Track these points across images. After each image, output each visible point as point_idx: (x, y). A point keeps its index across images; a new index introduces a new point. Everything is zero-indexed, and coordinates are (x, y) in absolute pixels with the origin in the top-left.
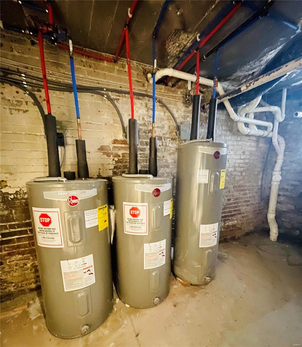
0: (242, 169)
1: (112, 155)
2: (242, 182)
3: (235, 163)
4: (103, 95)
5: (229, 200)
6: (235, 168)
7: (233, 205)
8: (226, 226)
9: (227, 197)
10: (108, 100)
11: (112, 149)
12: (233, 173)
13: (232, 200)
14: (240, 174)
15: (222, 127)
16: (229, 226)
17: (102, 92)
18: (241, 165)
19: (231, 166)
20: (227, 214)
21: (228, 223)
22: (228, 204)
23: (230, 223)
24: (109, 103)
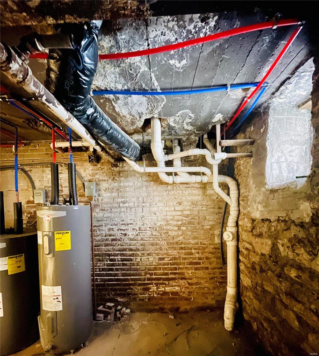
0: (180, 223)
1: (26, 213)
2: (181, 238)
3: (167, 216)
5: (161, 259)
6: (167, 221)
7: (170, 266)
8: (161, 291)
9: (158, 256)
10: (22, 172)
11: (25, 208)
12: (165, 227)
13: (166, 259)
14: (176, 228)
15: (142, 177)
16: (165, 293)
18: (176, 218)
19: (160, 219)
20: (161, 277)
21: (163, 288)
22: (160, 264)
23: (166, 288)
24: (23, 174)
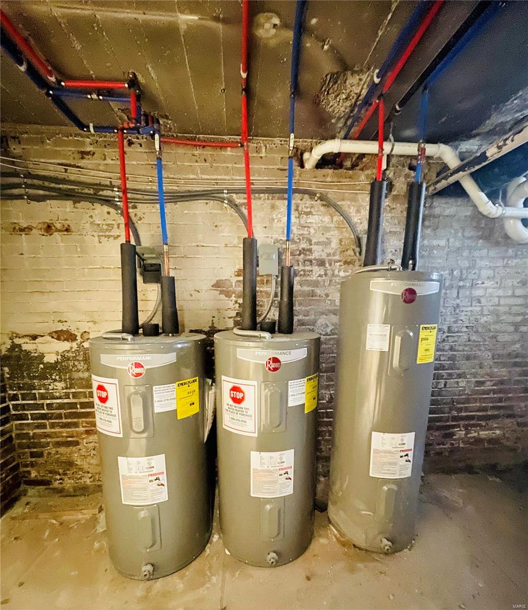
0: (519, 319)
1: (234, 295)
2: (518, 346)
3: (499, 305)
4: (222, 200)
5: (481, 383)
6: (498, 315)
7: (491, 395)
8: (471, 438)
9: (475, 377)
10: (230, 207)
11: (234, 284)
12: (492, 327)
13: (488, 383)
14: (512, 329)
15: (464, 230)
16: (478, 441)
17: (221, 195)
18: (515, 309)
19: (486, 312)
20: (475, 413)
21: (475, 432)
22: (477, 393)
23: (481, 433)
24: (231, 211)
